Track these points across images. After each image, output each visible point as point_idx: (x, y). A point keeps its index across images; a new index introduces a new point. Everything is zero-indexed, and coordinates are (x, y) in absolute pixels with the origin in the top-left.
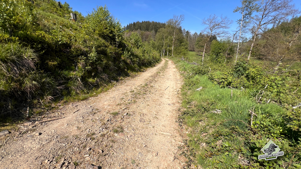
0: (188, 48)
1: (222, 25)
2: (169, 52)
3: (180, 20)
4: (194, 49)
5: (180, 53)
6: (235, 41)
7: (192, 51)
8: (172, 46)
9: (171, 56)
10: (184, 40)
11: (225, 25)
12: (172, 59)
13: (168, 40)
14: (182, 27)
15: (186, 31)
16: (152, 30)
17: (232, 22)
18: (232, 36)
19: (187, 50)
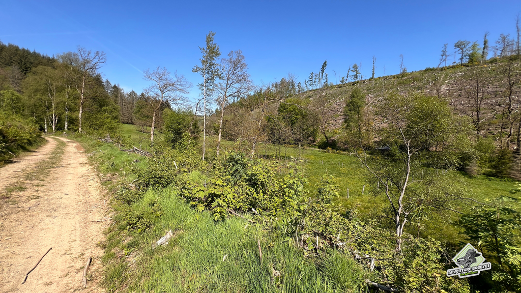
0: (119, 117)
1: (178, 86)
2: (70, 123)
3: (96, 61)
4: (133, 121)
5: (101, 126)
6: (198, 113)
7: (127, 123)
8: (79, 111)
9: (75, 131)
10: (107, 100)
11: (182, 87)
12: (79, 139)
14: (102, 75)
15: (113, 85)
17: (191, 85)
18: (194, 104)
19: (117, 120)
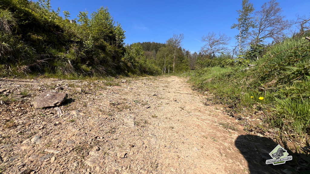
1: (221, 41)
2: (170, 69)
3: (180, 39)
5: (181, 69)
8: (173, 63)
9: (172, 73)
10: (184, 57)
11: (224, 41)
13: (168, 58)
14: (182, 47)
15: (186, 51)
16: (152, 50)
18: (231, 51)
